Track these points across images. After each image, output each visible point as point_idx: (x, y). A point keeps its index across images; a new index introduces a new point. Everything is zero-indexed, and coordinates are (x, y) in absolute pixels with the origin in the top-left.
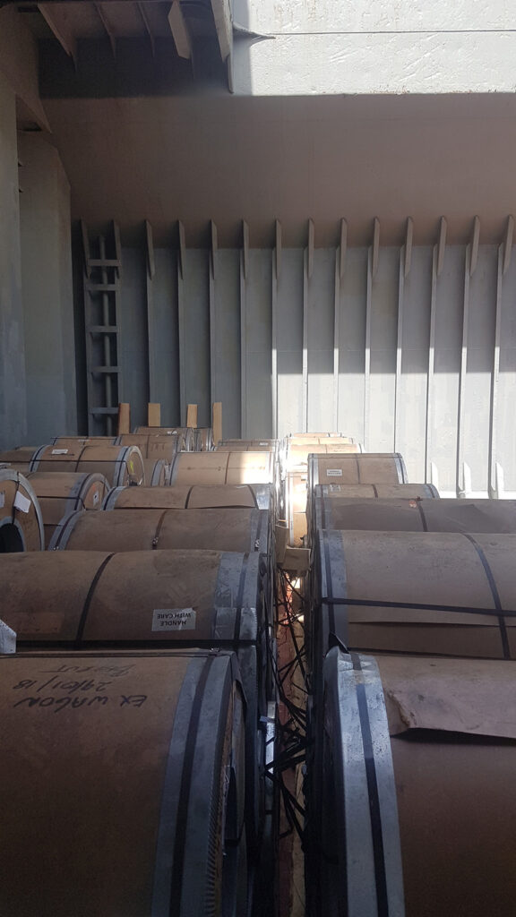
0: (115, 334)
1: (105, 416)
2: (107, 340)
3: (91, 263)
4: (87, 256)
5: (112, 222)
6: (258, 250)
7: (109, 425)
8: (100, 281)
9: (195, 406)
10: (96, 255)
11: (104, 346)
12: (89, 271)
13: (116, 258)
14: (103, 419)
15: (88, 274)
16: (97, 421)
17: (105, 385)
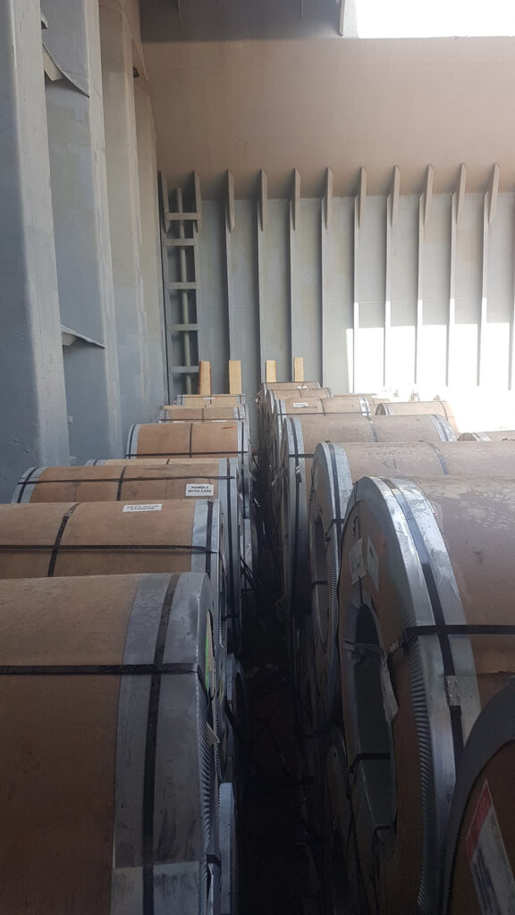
0: (194, 290)
1: (184, 376)
2: (185, 297)
3: (170, 217)
4: (167, 209)
5: (193, 172)
6: (338, 199)
7: (188, 383)
8: (177, 236)
9: (273, 362)
10: (174, 209)
11: (181, 303)
12: (168, 226)
13: (195, 211)
14: (182, 378)
15: (167, 229)
16: (176, 380)
17: (183, 344)
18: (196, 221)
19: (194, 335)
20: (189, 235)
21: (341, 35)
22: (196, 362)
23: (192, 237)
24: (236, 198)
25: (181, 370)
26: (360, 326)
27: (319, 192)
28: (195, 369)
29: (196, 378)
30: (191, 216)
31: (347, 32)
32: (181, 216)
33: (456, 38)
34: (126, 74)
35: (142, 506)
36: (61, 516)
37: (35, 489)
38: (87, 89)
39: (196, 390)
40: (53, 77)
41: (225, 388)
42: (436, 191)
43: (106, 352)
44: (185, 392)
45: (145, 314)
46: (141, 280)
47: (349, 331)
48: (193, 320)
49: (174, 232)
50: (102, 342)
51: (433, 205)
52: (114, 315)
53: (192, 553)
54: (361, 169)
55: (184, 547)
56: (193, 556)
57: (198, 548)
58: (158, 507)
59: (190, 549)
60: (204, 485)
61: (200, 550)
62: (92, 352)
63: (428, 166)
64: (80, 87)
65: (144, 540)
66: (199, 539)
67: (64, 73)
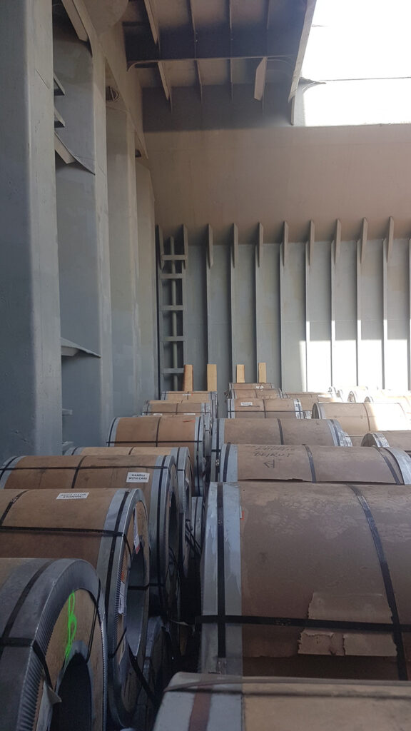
0: (182, 311)
1: (172, 376)
2: (175, 316)
3: (165, 258)
4: (162, 252)
5: (183, 226)
6: (293, 244)
7: (176, 382)
8: (170, 272)
9: (242, 366)
10: (168, 252)
11: (171, 321)
12: (163, 264)
13: (184, 254)
14: (171, 377)
15: (162, 267)
16: (166, 379)
17: (172, 351)
18: (184, 261)
19: (180, 344)
20: (179, 271)
21: (292, 125)
22: (181, 365)
23: (181, 272)
24: (214, 244)
25: (170, 371)
26: (311, 340)
27: (278, 239)
28: (180, 371)
29: (181, 377)
30: (180, 257)
31: (297, 123)
32: (173, 257)
33: (381, 125)
34: (129, 156)
35: (73, 494)
36: (9, 501)
37: (11, 475)
38: (93, 169)
39: (181, 388)
40: (67, 160)
41: (204, 387)
42: (370, 237)
43: (102, 360)
44: (172, 389)
45: (140, 331)
46: (137, 306)
47: (302, 344)
48: (180, 333)
49: (168, 269)
50: (98, 352)
51: (368, 248)
52: (111, 332)
53: (102, 535)
54: (310, 222)
55: (96, 530)
56: (103, 538)
57: (107, 531)
58: (84, 495)
59: (101, 533)
60: (143, 474)
61: (108, 533)
62: (90, 361)
63: (363, 220)
64: (88, 168)
65: (66, 524)
66: (109, 525)
67: (76, 158)
